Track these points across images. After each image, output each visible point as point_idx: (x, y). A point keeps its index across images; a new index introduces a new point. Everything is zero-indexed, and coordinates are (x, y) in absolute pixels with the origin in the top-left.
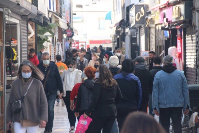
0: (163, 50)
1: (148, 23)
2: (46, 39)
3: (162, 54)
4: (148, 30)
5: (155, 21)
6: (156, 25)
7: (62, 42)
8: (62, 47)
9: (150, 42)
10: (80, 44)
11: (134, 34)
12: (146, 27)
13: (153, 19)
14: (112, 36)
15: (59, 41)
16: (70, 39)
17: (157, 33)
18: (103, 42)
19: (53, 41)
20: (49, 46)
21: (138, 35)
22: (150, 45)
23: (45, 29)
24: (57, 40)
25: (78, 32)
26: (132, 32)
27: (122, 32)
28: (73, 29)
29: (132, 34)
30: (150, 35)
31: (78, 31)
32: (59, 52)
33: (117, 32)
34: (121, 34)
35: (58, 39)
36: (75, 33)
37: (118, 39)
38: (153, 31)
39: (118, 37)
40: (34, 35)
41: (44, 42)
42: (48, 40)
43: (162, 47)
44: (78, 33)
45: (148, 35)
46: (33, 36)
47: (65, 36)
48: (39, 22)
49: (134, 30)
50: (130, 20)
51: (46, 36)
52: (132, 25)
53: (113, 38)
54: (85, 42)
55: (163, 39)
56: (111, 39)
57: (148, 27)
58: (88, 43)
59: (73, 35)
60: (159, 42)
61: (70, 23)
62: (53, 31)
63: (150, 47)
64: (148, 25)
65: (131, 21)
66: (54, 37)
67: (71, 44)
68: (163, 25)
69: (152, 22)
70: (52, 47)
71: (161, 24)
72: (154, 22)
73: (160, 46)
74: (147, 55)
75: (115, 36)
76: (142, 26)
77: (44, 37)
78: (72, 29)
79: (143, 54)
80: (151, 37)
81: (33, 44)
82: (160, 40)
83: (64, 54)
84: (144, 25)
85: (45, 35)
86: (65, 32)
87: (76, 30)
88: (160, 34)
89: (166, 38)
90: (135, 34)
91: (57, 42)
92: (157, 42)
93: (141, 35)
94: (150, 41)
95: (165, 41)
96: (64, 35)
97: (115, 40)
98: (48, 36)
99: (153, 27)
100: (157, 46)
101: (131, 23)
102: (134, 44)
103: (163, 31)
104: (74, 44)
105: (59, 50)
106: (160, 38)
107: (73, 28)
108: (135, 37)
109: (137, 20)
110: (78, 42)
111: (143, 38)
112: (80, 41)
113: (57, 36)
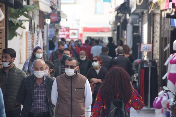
0: (169, 43)
1: (153, 8)
2: (20, 24)
3: (167, 48)
4: (152, 16)
5: (161, 6)
6: (162, 11)
7: (43, 28)
8: (43, 35)
9: (153, 32)
10: (71, 32)
11: (136, 21)
12: (150, 12)
13: (158, 3)
14: (111, 23)
15: (39, 28)
16: (56, 25)
17: (163, 21)
18: (100, 30)
19: (31, 28)
20: (24, 33)
21: (140, 23)
22: (154, 36)
23: (19, 12)
24: (36, 26)
25: (67, 16)
26: (133, 19)
27: (123, 18)
28: (61, 13)
29: (134, 22)
30: (155, 23)
31: (67, 14)
32: (38, 41)
33: (118, 18)
34: (122, 21)
35: (38, 24)
36: (63, 18)
37: (118, 27)
38: (158, 18)
39: (119, 24)
40: (4, 19)
41: (17, 28)
42: (22, 26)
43: (168, 39)
44: (68, 18)
45: (152, 23)
46: (2, 20)
47: (48, 21)
48: (9, 3)
49: (136, 17)
50: (131, 3)
51: (20, 20)
52: (133, 10)
53: (113, 26)
54: (77, 30)
55: (169, 29)
56: (110, 26)
57: (152, 13)
58: (81, 31)
59: (60, 20)
60: (164, 33)
61: (57, 5)
62: (31, 14)
63: (154, 39)
64: (152, 11)
65: (131, 5)
66: (32, 22)
67: (57, 31)
68: (169, 11)
69: (157, 7)
70: (29, 35)
71: (166, 10)
72: (159, 7)
73: (166, 39)
74: (149, 50)
75: (115, 23)
76: (145, 12)
77: (17, 22)
78: (59, 13)
79: (144, 47)
80: (155, 25)
81: (2, 30)
82: (166, 30)
83: (46, 44)
84: (147, 11)
85: (18, 19)
86: (48, 16)
87: (64, 14)
88: (166, 23)
89: (173, 29)
90: (138, 21)
91: (36, 29)
92: (162, 32)
93: (143, 23)
94: (155, 31)
95: (172, 31)
96: (47, 19)
97: (115, 29)
98: (22, 21)
99: (158, 14)
100: (162, 38)
101: (132, 8)
102: (135, 34)
103: (169, 19)
104: (64, 31)
105: (38, 38)
106: (166, 28)
107: (61, 11)
108: (137, 25)
109: (139, 4)
110: (68, 30)
111: (145, 27)
112: (71, 28)
113: (36, 21)
